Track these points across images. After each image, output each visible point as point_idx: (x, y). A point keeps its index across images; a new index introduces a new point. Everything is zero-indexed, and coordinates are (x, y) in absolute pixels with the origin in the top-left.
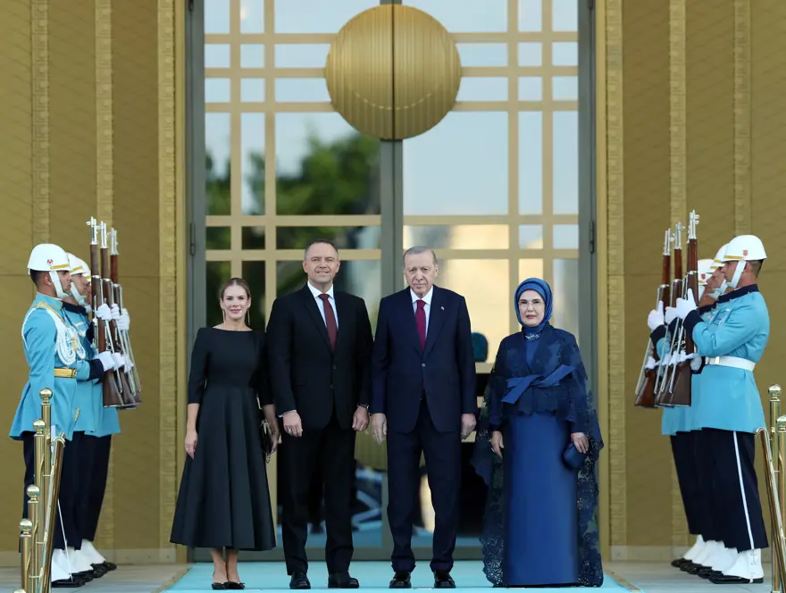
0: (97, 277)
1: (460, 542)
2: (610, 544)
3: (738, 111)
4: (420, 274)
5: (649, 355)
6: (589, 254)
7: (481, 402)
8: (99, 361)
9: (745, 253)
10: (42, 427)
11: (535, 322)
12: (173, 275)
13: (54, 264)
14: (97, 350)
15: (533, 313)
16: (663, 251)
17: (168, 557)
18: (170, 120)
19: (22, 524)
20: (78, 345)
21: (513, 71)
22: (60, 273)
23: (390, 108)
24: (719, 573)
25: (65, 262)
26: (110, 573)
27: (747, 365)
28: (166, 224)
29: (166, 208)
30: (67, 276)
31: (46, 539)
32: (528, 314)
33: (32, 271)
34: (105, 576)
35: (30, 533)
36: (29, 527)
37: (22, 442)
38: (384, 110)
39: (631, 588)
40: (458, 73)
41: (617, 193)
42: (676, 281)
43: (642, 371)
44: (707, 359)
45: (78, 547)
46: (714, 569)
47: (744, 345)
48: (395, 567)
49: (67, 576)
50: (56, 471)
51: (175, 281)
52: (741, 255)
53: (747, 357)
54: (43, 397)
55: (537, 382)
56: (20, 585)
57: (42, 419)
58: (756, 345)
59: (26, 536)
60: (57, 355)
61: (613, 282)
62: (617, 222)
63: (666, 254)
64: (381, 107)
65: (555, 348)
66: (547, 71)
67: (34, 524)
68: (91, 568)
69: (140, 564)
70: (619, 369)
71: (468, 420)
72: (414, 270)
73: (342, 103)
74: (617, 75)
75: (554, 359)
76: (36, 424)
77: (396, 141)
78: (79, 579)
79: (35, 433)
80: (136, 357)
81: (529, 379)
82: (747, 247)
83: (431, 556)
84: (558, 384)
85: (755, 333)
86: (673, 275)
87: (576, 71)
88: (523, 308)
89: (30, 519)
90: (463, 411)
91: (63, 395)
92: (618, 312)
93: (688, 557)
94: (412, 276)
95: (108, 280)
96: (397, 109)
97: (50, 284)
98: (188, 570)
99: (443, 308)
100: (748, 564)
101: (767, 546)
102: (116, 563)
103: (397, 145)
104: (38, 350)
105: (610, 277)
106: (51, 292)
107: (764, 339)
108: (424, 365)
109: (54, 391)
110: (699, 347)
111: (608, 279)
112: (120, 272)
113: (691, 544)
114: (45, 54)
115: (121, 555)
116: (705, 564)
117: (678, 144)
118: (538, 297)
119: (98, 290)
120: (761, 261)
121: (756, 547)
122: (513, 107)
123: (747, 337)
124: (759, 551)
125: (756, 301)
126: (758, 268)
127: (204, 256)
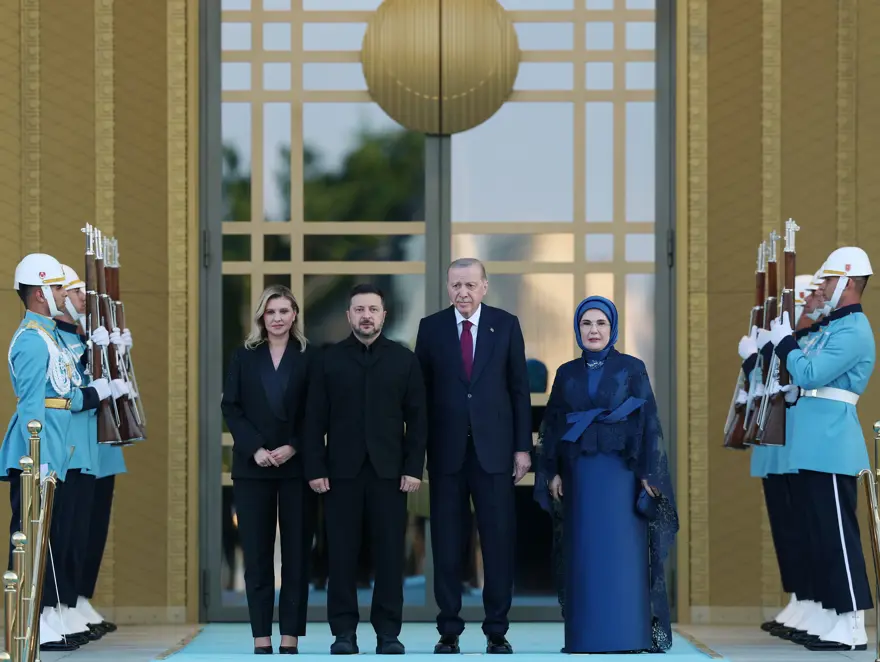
0: (93, 292)
1: (517, 602)
2: (690, 604)
3: (842, 103)
4: (464, 291)
5: (740, 387)
6: (667, 268)
7: (536, 439)
8: (93, 389)
9: (848, 267)
10: (29, 465)
11: (599, 346)
12: (184, 290)
13: (46, 278)
14: (91, 377)
15: (597, 336)
16: (756, 267)
17: (177, 616)
18: (181, 110)
19: (6, 577)
20: (74, 370)
21: (579, 56)
22: (54, 289)
23: (436, 98)
24: (816, 637)
25: (60, 276)
26: (109, 636)
27: (849, 398)
28: (176, 232)
29: (175, 214)
30: (61, 292)
31: (33, 594)
32: (591, 336)
33: (22, 286)
34: (103, 637)
35: (15, 587)
36: (13, 580)
37: (8, 484)
38: (430, 100)
39: (713, 654)
40: (518, 57)
41: (700, 196)
42: (770, 299)
43: (732, 407)
44: (802, 391)
45: (72, 604)
46: (810, 633)
47: (846, 374)
48: (441, 630)
49: (58, 639)
50: (47, 516)
51: (187, 297)
52: (843, 270)
53: (849, 388)
54: (31, 430)
55: (602, 418)
56: (3, 648)
57: (30, 455)
58: (861, 374)
59: (11, 591)
60: (49, 383)
61: (694, 301)
62: (700, 231)
63: (760, 271)
64: (426, 97)
65: (622, 377)
66: (620, 56)
67: (20, 578)
68: (88, 629)
69: (144, 624)
70: (701, 402)
71: (523, 459)
72: (458, 285)
73: (381, 91)
74: (700, 59)
75: (622, 389)
76: (22, 461)
77: (443, 136)
78: (73, 642)
79: (21, 471)
80: (140, 384)
81: (592, 414)
82: (850, 261)
83: (483, 616)
84: (625, 419)
85: (858, 360)
86: (767, 292)
87: (653, 56)
88: (585, 330)
89: (16, 572)
90: (516, 448)
91: (55, 428)
92: (701, 336)
93: (779, 619)
94: (456, 293)
95: (105, 296)
96: (445, 98)
97: (42, 300)
98: (200, 631)
99: (492, 330)
100: (849, 628)
101: (871, 606)
102: (116, 623)
103: (444, 140)
104: (27, 377)
105: (692, 295)
106: (43, 310)
107: (870, 368)
108: (470, 396)
109: (44, 423)
110: (795, 377)
111: (689, 297)
112: (122, 286)
113: (784, 604)
114: (35, 33)
115: (122, 614)
116: (800, 628)
117: (771, 141)
118: (603, 317)
119: (93, 307)
120: (867, 277)
121: (858, 609)
122: (579, 97)
123: (848, 364)
124: (862, 613)
125: (859, 323)
126: (862, 285)
127: (220, 268)
